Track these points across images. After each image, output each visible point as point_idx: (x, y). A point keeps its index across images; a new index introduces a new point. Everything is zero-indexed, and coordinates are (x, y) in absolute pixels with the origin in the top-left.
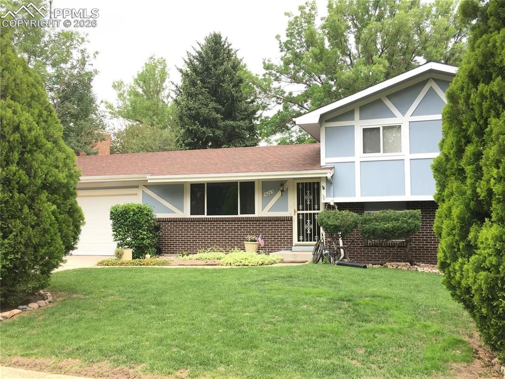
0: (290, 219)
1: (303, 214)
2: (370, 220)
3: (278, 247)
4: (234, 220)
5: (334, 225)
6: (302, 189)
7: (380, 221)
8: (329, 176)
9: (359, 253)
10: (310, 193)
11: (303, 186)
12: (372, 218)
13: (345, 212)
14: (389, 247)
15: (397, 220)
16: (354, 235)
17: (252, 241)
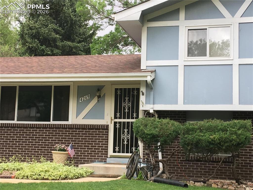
0: (106, 128)
1: (120, 123)
2: (193, 130)
3: (92, 159)
4: (45, 127)
5: (151, 134)
6: (121, 96)
7: (204, 131)
8: (149, 79)
9: (179, 168)
10: (129, 100)
11: (121, 92)
12: (196, 127)
13: (165, 121)
14: (213, 162)
15: (224, 130)
16: (175, 147)
17: (60, 150)
